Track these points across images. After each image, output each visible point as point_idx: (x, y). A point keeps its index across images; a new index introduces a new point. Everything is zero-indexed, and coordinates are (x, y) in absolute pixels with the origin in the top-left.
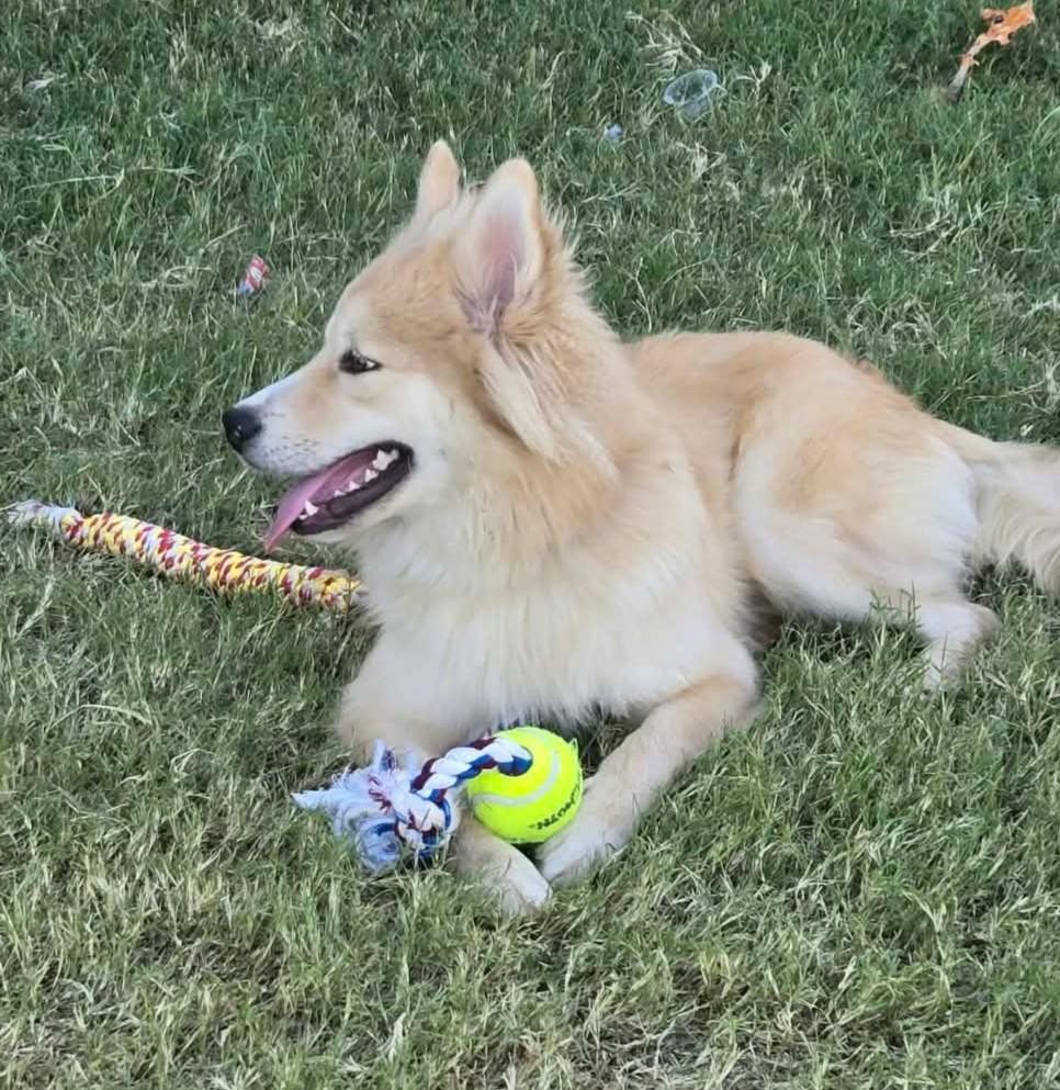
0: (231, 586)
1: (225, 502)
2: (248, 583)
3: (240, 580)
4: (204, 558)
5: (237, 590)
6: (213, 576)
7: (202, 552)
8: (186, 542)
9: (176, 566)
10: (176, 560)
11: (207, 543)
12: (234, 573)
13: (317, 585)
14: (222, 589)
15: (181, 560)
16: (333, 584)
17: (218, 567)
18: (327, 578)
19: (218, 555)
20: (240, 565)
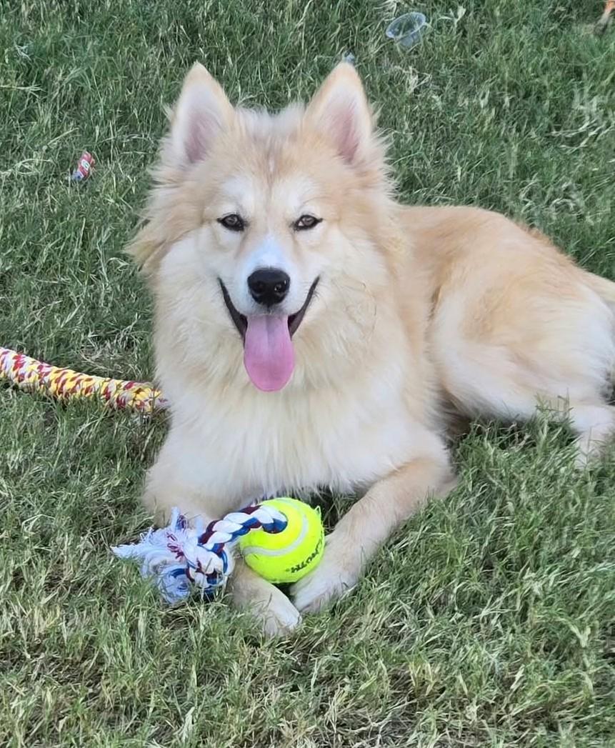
0: (67, 395)
1: (62, 332)
2: (79, 392)
3: (73, 390)
4: (47, 374)
5: (71, 397)
6: (53, 387)
7: (45, 370)
8: (33, 362)
9: (26, 380)
10: (26, 375)
11: (49, 363)
12: (69, 385)
13: (130, 394)
14: (60, 397)
15: (29, 376)
16: (141, 393)
17: (57, 381)
18: (137, 389)
19: (57, 372)
20: (73, 379)
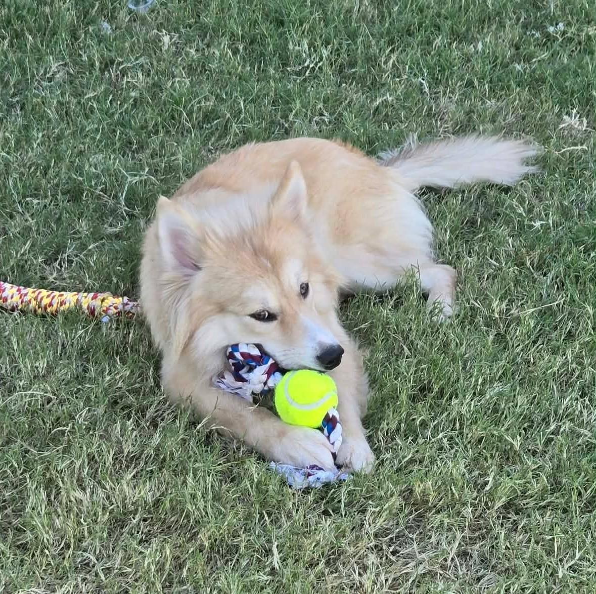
0: (46, 309)
1: (19, 260)
2: (55, 306)
3: (51, 305)
4: (26, 295)
5: (49, 310)
6: (33, 303)
7: (24, 291)
8: (12, 287)
9: (9, 301)
10: (9, 298)
11: (24, 286)
12: (46, 301)
13: (97, 303)
14: (39, 311)
15: (12, 297)
16: (106, 301)
17: (36, 299)
18: (102, 298)
19: (34, 292)
20: (48, 296)
